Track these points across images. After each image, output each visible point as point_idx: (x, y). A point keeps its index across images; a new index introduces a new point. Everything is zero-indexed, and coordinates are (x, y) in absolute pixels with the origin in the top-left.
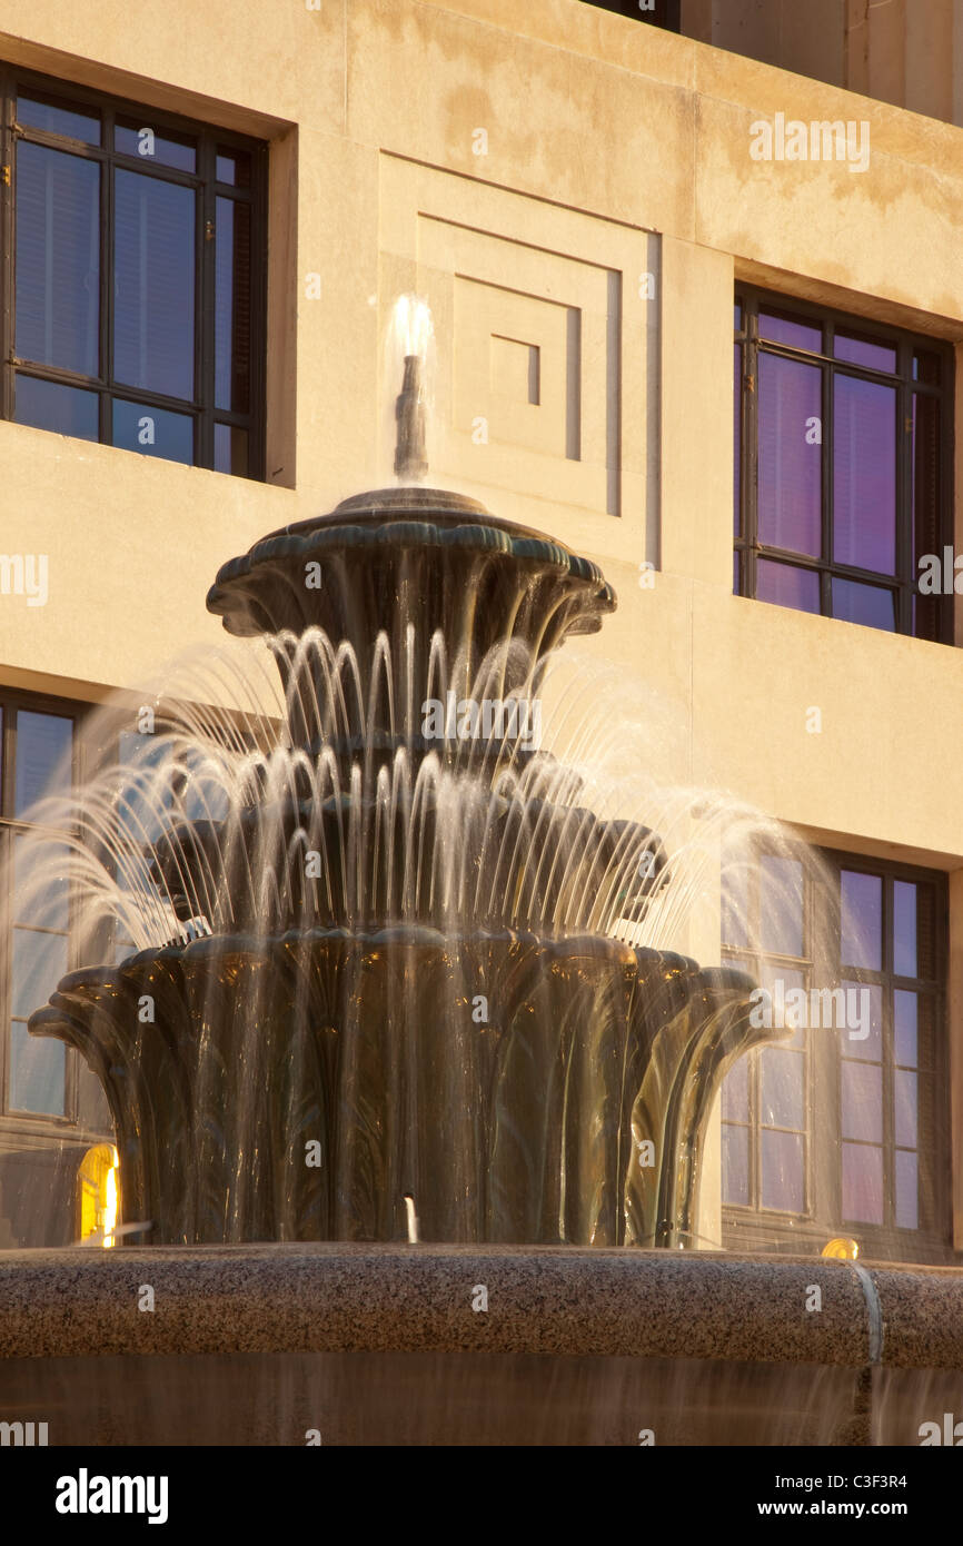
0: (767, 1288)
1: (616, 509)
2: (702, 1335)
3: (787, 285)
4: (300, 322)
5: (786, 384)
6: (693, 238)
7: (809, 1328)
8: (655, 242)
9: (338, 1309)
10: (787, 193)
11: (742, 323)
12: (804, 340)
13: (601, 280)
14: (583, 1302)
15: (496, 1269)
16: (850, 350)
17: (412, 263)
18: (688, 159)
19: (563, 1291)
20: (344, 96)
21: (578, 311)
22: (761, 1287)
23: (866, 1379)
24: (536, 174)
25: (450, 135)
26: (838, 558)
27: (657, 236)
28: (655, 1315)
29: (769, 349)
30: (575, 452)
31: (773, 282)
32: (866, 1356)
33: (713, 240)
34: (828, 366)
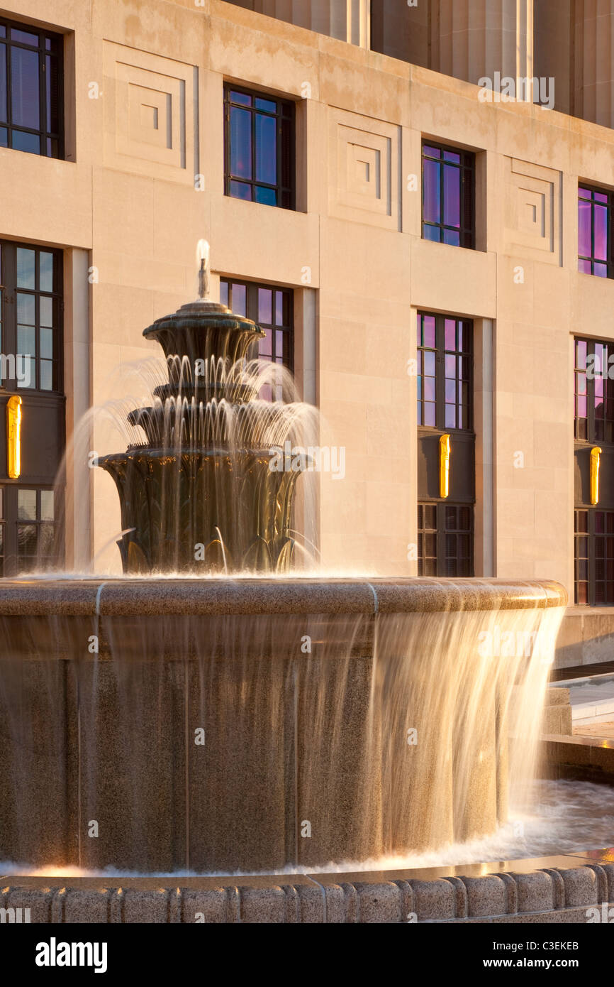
1: (184, 165)
3: (240, 83)
4: (77, 103)
5: (239, 117)
6: (209, 68)
8: (196, 70)
10: (240, 51)
11: (225, 96)
13: (178, 84)
16: (261, 104)
17: (114, 80)
18: (207, 39)
20: (90, 20)
21: (170, 95)
24: (155, 45)
25: (128, 32)
26: (257, 180)
27: (197, 68)
29: (234, 105)
30: (170, 146)
31: (235, 82)
33: (216, 69)
34: (254, 111)
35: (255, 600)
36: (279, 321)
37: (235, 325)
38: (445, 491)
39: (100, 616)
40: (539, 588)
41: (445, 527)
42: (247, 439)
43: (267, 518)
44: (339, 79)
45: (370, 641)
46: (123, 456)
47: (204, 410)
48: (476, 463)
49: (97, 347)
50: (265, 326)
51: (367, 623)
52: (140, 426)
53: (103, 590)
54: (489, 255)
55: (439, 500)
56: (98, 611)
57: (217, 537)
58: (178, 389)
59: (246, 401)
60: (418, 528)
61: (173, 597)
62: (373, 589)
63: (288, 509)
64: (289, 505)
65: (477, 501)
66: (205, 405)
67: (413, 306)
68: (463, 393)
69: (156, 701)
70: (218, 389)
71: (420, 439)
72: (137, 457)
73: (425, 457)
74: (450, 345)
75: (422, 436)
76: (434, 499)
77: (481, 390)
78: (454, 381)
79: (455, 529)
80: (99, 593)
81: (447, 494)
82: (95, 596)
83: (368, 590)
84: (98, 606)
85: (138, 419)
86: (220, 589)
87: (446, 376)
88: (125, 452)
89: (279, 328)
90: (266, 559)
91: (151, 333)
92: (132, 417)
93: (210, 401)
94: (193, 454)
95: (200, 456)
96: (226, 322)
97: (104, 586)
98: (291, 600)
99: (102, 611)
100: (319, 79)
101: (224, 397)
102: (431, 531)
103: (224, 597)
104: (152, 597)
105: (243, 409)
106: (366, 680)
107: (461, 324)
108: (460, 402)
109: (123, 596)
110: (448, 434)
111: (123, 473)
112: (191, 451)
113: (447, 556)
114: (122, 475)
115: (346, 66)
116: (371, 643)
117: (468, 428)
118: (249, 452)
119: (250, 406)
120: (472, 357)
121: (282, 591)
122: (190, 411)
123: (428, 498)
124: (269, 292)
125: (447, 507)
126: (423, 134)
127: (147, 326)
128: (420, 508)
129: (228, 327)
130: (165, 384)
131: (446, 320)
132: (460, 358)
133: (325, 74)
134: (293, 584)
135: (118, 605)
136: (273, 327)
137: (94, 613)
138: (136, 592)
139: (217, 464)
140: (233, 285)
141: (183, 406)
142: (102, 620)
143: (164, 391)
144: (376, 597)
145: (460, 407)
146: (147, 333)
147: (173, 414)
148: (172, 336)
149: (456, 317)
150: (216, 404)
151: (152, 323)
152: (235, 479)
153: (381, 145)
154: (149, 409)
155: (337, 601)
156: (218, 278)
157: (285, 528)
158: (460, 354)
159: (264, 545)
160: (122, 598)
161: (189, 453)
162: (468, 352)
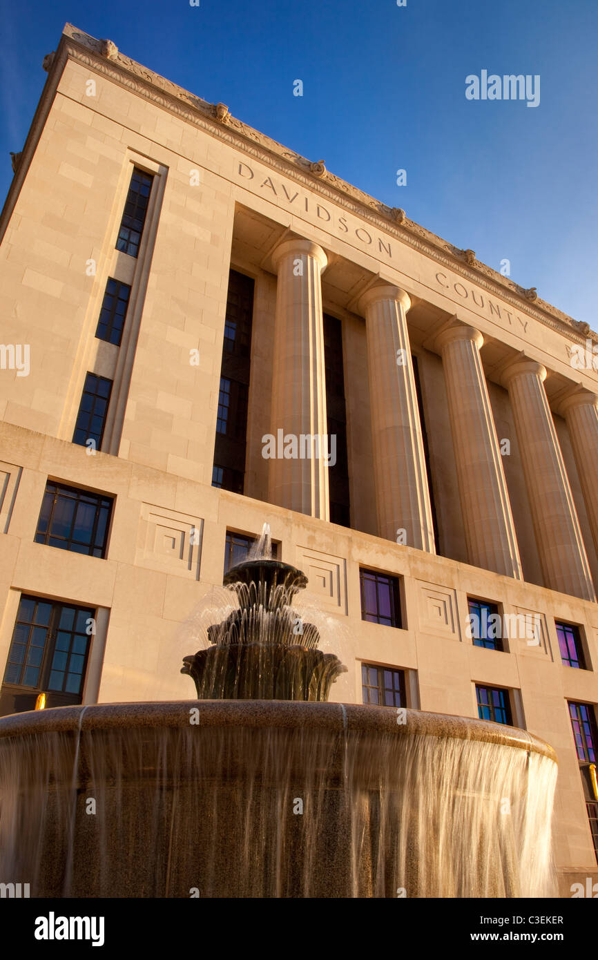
1: (340, 605)
3: (369, 568)
5: (370, 585)
6: (351, 560)
10: (367, 552)
11: (361, 574)
12: (373, 578)
13: (336, 566)
16: (380, 579)
18: (350, 547)
19: (262, 710)
20: (290, 536)
21: (332, 572)
24: (324, 549)
25: (308, 543)
26: (380, 614)
27: (345, 559)
29: (366, 578)
30: (332, 595)
31: (366, 567)
33: (355, 560)
34: (377, 582)
36: (397, 687)
44: (420, 567)
54: (511, 655)
67: (472, 681)
74: (496, 704)
98: (256, 712)
100: (410, 567)
107: (501, 691)
115: (423, 561)
124: (390, 671)
126: (467, 594)
131: (493, 690)
132: (504, 711)
133: (412, 565)
136: (393, 691)
153: (446, 599)
155: (303, 715)
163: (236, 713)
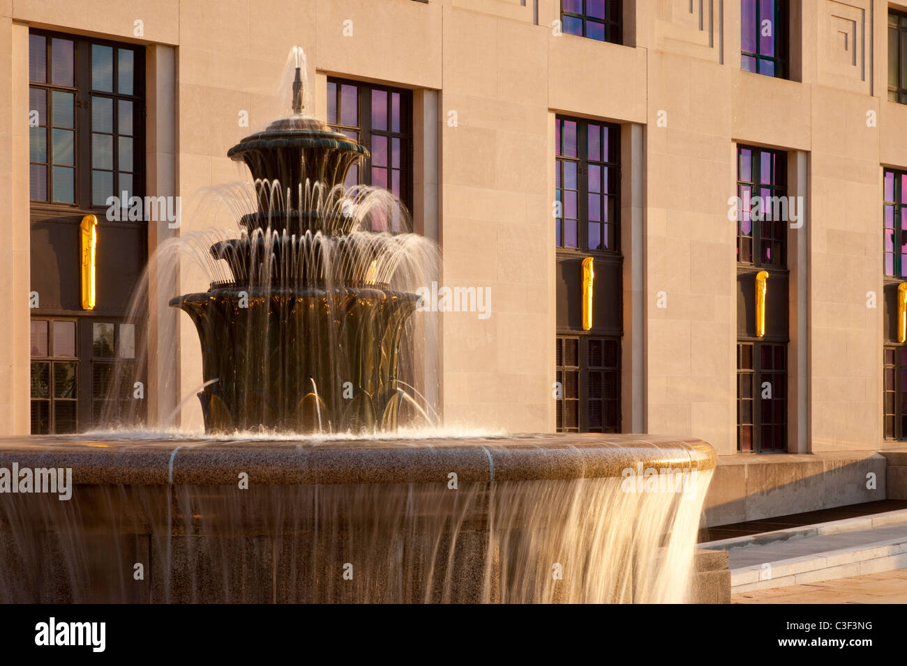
0: (460, 460)
2: (442, 476)
7: (473, 472)
9: (332, 472)
14: (406, 468)
15: (380, 457)
22: (458, 460)
23: (489, 484)
28: (428, 471)
32: (489, 479)
35: (352, 467)
36: (396, 127)
37: (333, 146)
38: (589, 323)
39: (173, 486)
40: (682, 449)
41: (588, 363)
42: (347, 276)
43: (370, 368)
45: (486, 513)
46: (203, 296)
47: (297, 244)
48: (624, 290)
49: (184, 158)
50: (380, 133)
51: (484, 493)
52: (223, 260)
53: (176, 456)
54: (638, 51)
55: (582, 333)
56: (171, 480)
57: (312, 390)
58: (267, 219)
59: (346, 233)
60: (557, 365)
61: (257, 464)
62: (489, 454)
63: (396, 356)
64: (396, 352)
65: (625, 334)
66: (298, 238)
67: (550, 110)
68: (609, 209)
69: (239, 582)
70: (314, 219)
71: (559, 263)
72: (220, 297)
73: (566, 283)
74: (593, 154)
75: (562, 258)
76: (575, 332)
77: (629, 206)
78: (599, 195)
79: (600, 365)
80: (172, 459)
81: (590, 326)
82: (167, 463)
83: (483, 455)
84: (171, 474)
85: (221, 253)
86: (311, 454)
87: (589, 190)
88: (206, 291)
89: (395, 135)
90: (369, 415)
91: (237, 155)
92: (215, 251)
93: (304, 234)
94: (284, 294)
95: (293, 297)
96: (323, 141)
97: (179, 451)
98: (394, 468)
99: (175, 480)
101: (321, 228)
102: (572, 368)
103: (316, 463)
104: (232, 464)
105: (343, 242)
106: (481, 557)
107: (606, 130)
108: (606, 220)
109: (199, 462)
110: (592, 256)
111: (204, 315)
112: (282, 291)
113: (590, 397)
114: (203, 317)
116: (487, 515)
117: (615, 250)
118: (349, 292)
119: (350, 238)
120: (620, 167)
121: (383, 457)
122: (281, 245)
123: (568, 330)
124: (385, 94)
125: (590, 341)
127: (233, 145)
128: (559, 342)
129: (326, 148)
130: (253, 212)
131: (589, 125)
132: (606, 169)
134: (397, 449)
135: (194, 472)
136: (388, 134)
137: (166, 482)
138: (215, 458)
139: (312, 306)
140: (342, 85)
141: (274, 238)
142: (176, 490)
143: (252, 220)
144: (492, 464)
145: (606, 226)
146: (232, 153)
147: (261, 247)
148: (260, 156)
149: (601, 123)
150: (310, 236)
151: (238, 143)
152: (333, 323)
154: (233, 242)
156: (325, 78)
157: (392, 378)
158: (606, 165)
159: (367, 399)
160: (198, 465)
161: (279, 293)
162: (615, 162)
163: (371, 469)
